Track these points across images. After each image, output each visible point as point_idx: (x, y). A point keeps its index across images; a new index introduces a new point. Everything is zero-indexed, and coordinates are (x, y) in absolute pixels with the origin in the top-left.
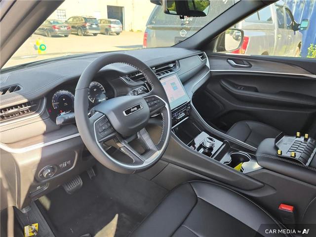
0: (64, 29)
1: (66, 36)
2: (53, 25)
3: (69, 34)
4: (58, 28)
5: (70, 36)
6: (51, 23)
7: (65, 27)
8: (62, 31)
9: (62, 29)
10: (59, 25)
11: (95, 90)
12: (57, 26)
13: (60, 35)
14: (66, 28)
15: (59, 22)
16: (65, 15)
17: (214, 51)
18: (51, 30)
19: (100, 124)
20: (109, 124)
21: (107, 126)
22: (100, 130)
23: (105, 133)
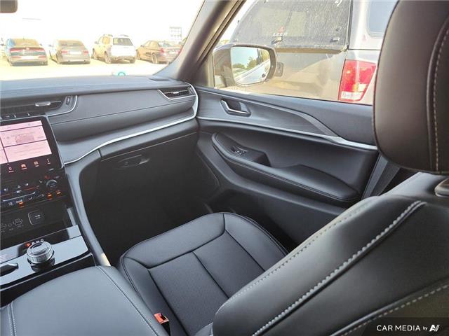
0: (174, 53)
2: (162, 47)
4: (166, 52)
6: (160, 46)
7: (175, 50)
8: (171, 55)
9: (171, 53)
10: (170, 48)
12: (167, 49)
14: (177, 52)
15: (171, 44)
16: (181, 36)
17: (210, 85)
18: (158, 55)
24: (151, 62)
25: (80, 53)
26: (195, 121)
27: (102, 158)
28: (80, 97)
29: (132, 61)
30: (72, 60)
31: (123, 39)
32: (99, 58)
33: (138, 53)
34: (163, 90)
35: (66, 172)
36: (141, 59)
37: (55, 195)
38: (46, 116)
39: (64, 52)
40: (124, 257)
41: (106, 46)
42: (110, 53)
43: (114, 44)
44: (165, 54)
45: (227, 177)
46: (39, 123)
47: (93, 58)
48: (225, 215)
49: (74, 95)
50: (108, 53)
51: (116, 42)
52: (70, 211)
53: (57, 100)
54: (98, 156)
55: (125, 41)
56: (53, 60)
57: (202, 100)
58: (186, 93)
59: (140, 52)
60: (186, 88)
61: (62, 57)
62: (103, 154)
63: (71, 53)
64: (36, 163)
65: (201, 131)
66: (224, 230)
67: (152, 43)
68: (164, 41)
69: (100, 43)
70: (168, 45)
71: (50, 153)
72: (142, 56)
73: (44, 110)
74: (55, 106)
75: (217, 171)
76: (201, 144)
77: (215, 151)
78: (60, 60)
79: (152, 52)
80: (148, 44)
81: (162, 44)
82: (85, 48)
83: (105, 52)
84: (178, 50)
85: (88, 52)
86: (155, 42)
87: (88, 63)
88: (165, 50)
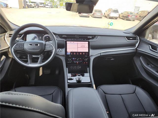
1: (134, 21)
2: (129, 14)
3: (136, 20)
9: (133, 17)
11: (47, 38)
16: (139, 10)
17: (146, 38)
18: (127, 17)
19: (19, 45)
20: (22, 46)
21: (21, 46)
22: (16, 46)
23: (19, 48)
24: (123, 19)
25: (100, 14)
26: (135, 50)
27: (101, 56)
28: (100, 36)
29: (116, 18)
30: (97, 17)
31: (116, 10)
32: (105, 17)
33: (119, 16)
34: (127, 37)
35: (90, 58)
36: (120, 18)
37: (86, 63)
38: (90, 41)
40: (99, 87)
41: (109, 12)
42: (110, 15)
43: (112, 12)
44: (130, 17)
45: (142, 74)
46: (87, 42)
47: (103, 16)
48: (137, 87)
49: (98, 36)
50: (109, 15)
51: (113, 11)
52: (88, 68)
53: (94, 36)
54: (100, 55)
55: (116, 11)
56: (91, 16)
57: (141, 43)
58: (135, 39)
59: (120, 16)
60: (136, 37)
61: (94, 15)
62: (101, 55)
63: (97, 14)
64: (84, 53)
65: (137, 54)
66: (134, 92)
67: (126, 13)
68: (131, 12)
69: (107, 11)
70: (132, 14)
71: (88, 51)
72: (121, 17)
73: (89, 39)
74: (93, 38)
75: (138, 70)
76: (135, 58)
77: (140, 63)
78: (93, 16)
79: (125, 16)
80: (124, 13)
81: (130, 13)
82: (102, 13)
83: (108, 15)
84: (135, 16)
85: (102, 14)
86: (127, 12)
87: (101, 18)
88: (130, 16)
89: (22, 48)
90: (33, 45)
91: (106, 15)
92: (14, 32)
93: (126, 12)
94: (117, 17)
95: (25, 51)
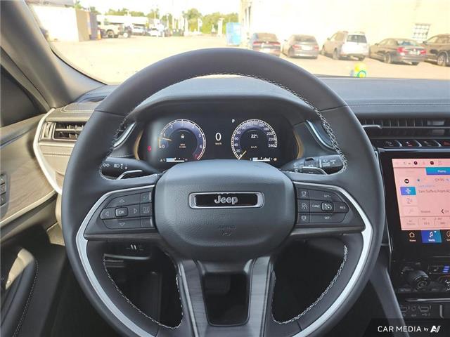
0: (415, 53)
1: (414, 64)
2: (400, 46)
3: (421, 61)
4: (405, 52)
5: (422, 64)
6: (398, 44)
7: (417, 50)
8: (411, 56)
9: (411, 53)
10: (410, 47)
12: (406, 48)
13: (404, 61)
14: (419, 52)
15: (411, 42)
16: (427, 34)
18: (394, 54)
19: (122, 201)
20: (147, 211)
21: (135, 211)
22: (107, 213)
23: (122, 225)
24: (382, 61)
25: (311, 48)
29: (361, 59)
30: (301, 55)
31: (358, 36)
32: (326, 54)
33: (370, 52)
36: (370, 58)
39: (296, 47)
41: (338, 42)
42: (340, 51)
43: (348, 41)
44: (403, 54)
47: (320, 53)
50: (338, 49)
51: (350, 39)
55: (361, 39)
56: (284, 54)
59: (373, 51)
61: (293, 51)
63: (303, 48)
67: (389, 42)
68: (405, 40)
69: (333, 40)
70: (409, 44)
72: (374, 55)
78: (291, 55)
79: (387, 51)
80: (384, 42)
81: (401, 42)
82: (317, 44)
83: (336, 49)
84: (420, 50)
85: (318, 48)
86: (393, 40)
87: (315, 58)
88: (404, 50)
89: (143, 224)
90: (222, 200)
91: (330, 50)
92: (92, 111)
93: (388, 39)
94: (361, 55)
95: (164, 239)
